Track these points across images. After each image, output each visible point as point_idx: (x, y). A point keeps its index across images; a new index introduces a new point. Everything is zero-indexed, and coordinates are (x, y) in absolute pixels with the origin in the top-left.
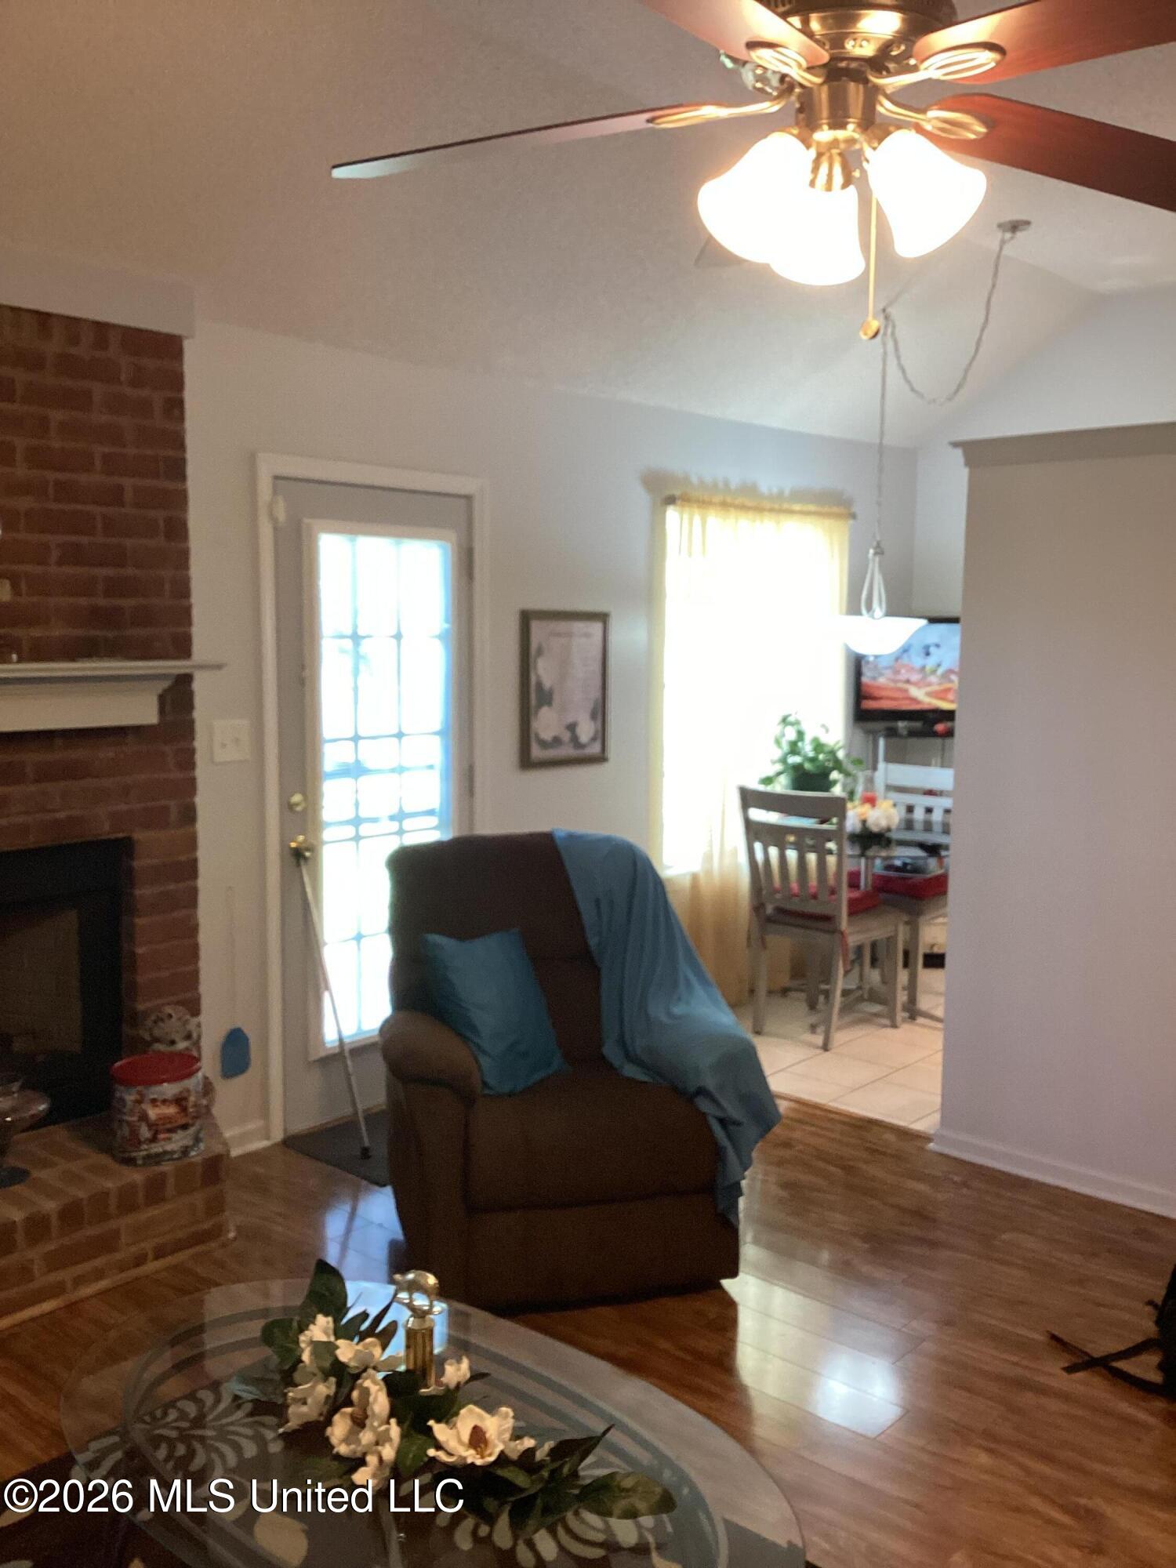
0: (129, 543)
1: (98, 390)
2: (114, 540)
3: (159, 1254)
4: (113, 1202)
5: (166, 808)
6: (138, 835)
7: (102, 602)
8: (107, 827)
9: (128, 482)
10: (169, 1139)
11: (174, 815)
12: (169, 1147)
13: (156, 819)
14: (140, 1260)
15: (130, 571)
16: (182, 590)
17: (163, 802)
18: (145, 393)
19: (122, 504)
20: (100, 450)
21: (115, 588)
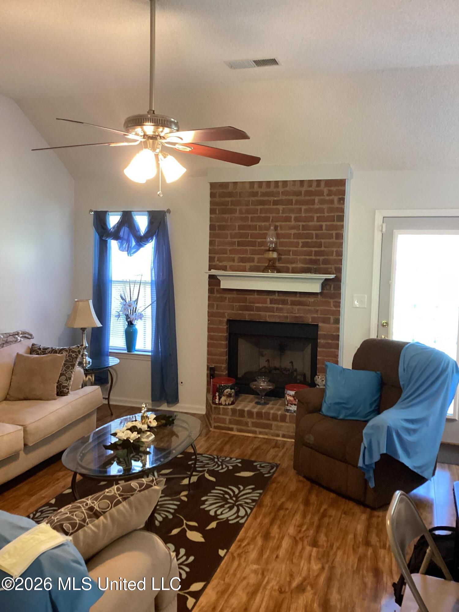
0: (323, 241)
1: (317, 199)
2: (319, 241)
3: (284, 436)
4: (271, 416)
5: (330, 318)
6: (320, 324)
7: (313, 257)
8: (310, 320)
9: (324, 224)
10: (291, 406)
11: (332, 320)
12: (291, 409)
13: (326, 321)
14: (278, 436)
15: (323, 249)
16: (340, 254)
17: (328, 316)
18: (331, 197)
19: (322, 230)
20: (316, 216)
21: (317, 254)
